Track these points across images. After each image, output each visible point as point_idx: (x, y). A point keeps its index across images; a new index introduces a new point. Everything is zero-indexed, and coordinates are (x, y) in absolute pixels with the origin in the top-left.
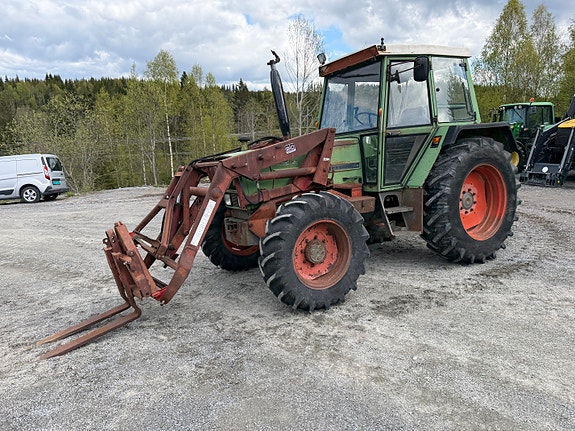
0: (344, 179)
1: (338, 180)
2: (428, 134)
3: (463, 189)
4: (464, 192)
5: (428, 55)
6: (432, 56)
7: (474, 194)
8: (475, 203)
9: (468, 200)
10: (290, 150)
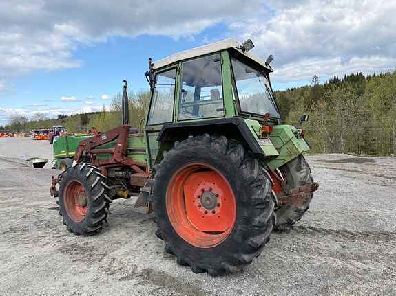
0: (145, 160)
1: (141, 159)
3: (201, 187)
4: (203, 190)
5: (178, 62)
6: (182, 61)
7: (218, 196)
8: (219, 206)
9: (208, 199)
10: (104, 138)
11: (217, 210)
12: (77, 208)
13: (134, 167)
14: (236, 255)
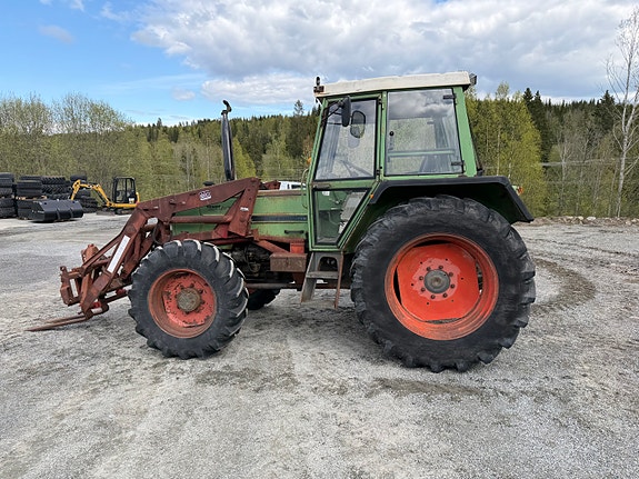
0: (285, 232)
1: (276, 231)
2: (369, 189)
3: (426, 265)
4: (428, 269)
5: (381, 92)
6: (388, 91)
7: (451, 274)
8: (452, 287)
9: (437, 280)
10: (205, 197)
11: (450, 292)
12: (170, 316)
13: (264, 244)
14: (497, 341)
